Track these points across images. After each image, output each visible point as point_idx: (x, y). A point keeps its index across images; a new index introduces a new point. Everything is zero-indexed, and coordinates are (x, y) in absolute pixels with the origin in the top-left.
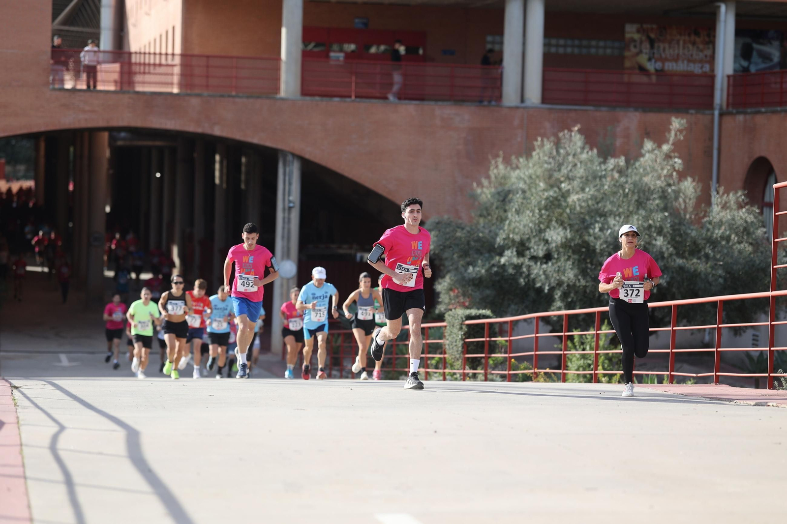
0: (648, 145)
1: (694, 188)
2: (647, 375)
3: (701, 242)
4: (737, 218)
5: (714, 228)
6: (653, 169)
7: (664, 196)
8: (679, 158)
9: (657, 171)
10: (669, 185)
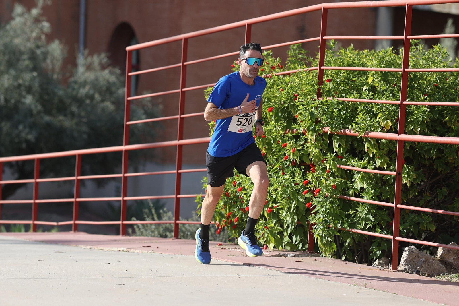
0: (19, 9)
1: (62, 50)
2: (15, 225)
3: (68, 101)
4: (101, 79)
5: (79, 88)
6: (23, 32)
7: (33, 57)
8: (48, 21)
9: (26, 33)
10: (38, 47)
